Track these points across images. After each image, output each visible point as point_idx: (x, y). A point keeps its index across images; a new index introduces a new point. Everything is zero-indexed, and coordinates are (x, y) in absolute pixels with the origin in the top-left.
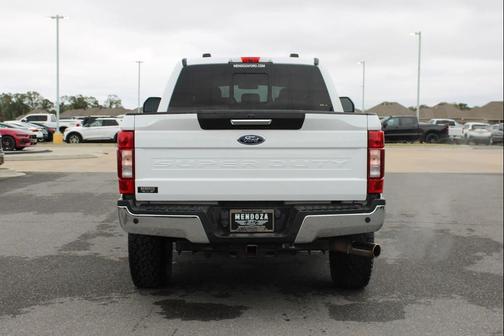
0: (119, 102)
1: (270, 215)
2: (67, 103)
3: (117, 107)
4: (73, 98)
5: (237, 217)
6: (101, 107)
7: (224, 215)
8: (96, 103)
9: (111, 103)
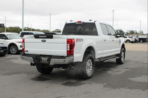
0: (142, 32)
1: (48, 58)
2: (129, 32)
3: (142, 33)
4: (131, 31)
5: (42, 58)
6: (138, 33)
7: (39, 58)
8: (136, 32)
9: (141, 32)
